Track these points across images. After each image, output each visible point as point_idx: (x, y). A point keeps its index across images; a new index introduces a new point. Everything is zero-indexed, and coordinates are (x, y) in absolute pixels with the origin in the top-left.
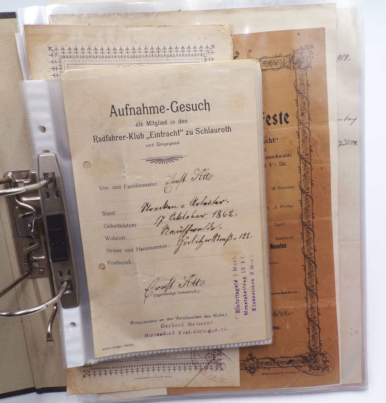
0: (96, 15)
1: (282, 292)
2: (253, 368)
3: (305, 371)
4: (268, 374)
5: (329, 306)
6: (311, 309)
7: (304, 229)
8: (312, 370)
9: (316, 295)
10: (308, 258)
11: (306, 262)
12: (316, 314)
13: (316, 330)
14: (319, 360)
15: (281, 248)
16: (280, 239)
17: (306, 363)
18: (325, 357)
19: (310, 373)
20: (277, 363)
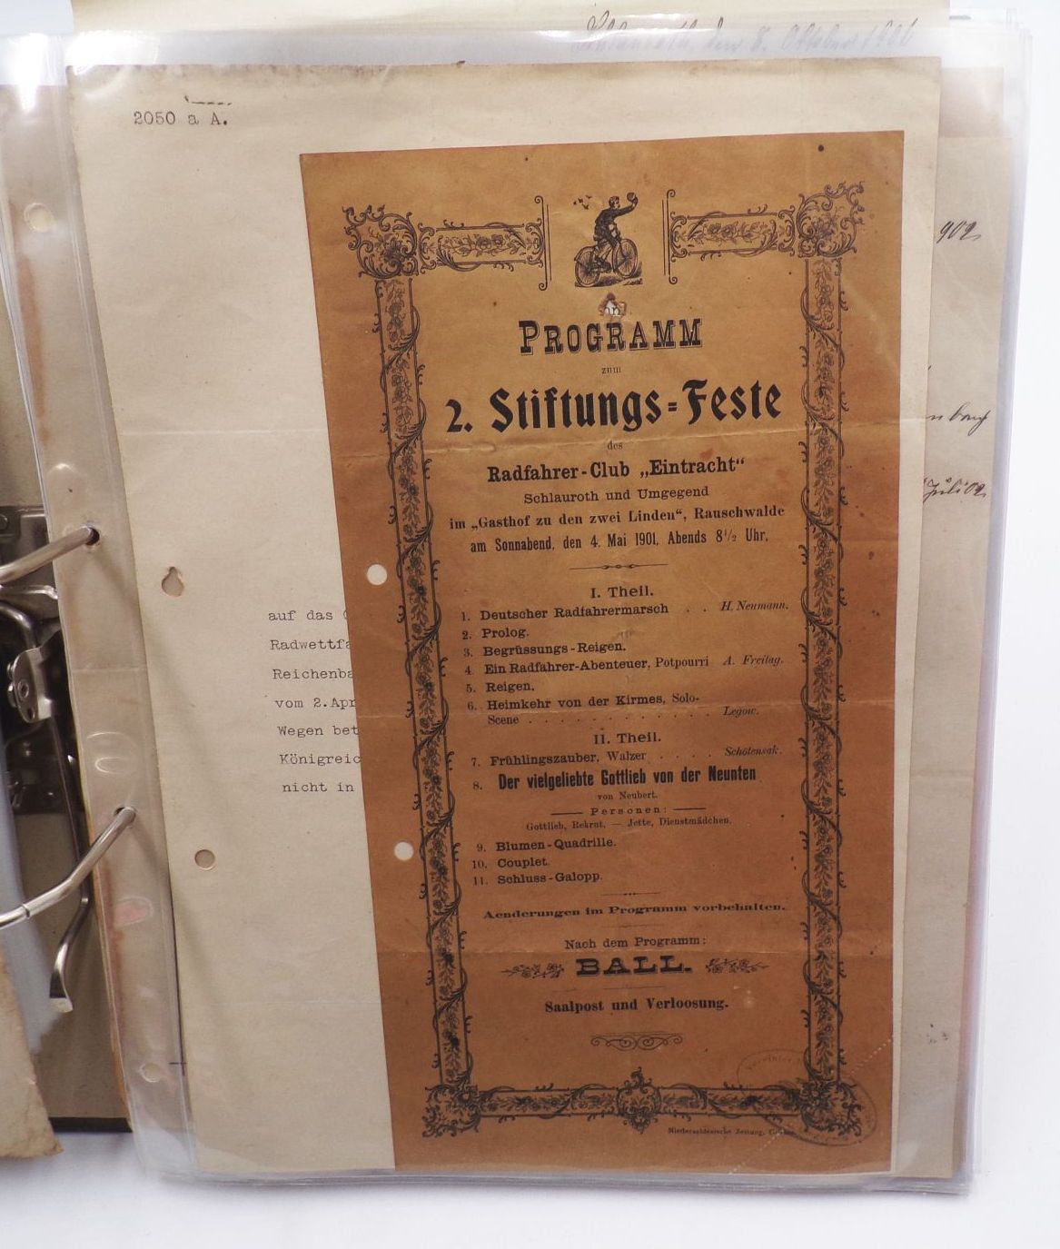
0: (206, 71)
1: (737, 905)
2: (643, 1112)
3: (791, 1130)
4: (684, 1131)
5: (872, 953)
6: (819, 957)
7: (811, 729)
8: (811, 1129)
9: (836, 918)
10: (818, 811)
11: (812, 823)
12: (833, 975)
13: (830, 1019)
14: (835, 1102)
15: (740, 778)
16: (739, 752)
17: (794, 1108)
18: (852, 1095)
19: (805, 1136)
20: (712, 1103)
